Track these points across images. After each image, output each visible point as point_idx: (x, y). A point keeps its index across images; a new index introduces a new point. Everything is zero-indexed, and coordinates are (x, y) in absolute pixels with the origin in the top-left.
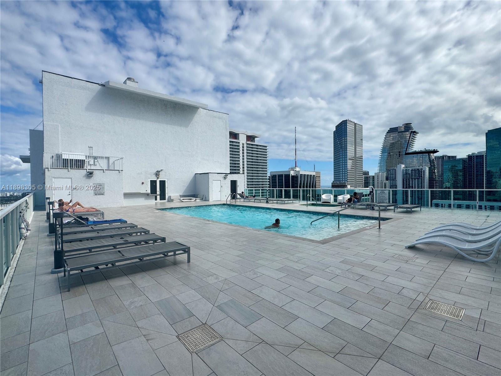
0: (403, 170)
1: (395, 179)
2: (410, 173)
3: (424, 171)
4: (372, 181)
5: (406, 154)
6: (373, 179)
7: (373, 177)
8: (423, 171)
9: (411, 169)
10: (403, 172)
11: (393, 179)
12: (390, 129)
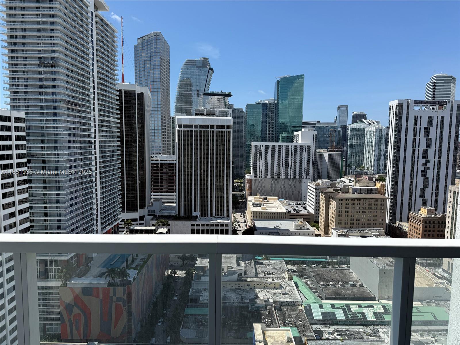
5: (205, 94)
12: (188, 60)
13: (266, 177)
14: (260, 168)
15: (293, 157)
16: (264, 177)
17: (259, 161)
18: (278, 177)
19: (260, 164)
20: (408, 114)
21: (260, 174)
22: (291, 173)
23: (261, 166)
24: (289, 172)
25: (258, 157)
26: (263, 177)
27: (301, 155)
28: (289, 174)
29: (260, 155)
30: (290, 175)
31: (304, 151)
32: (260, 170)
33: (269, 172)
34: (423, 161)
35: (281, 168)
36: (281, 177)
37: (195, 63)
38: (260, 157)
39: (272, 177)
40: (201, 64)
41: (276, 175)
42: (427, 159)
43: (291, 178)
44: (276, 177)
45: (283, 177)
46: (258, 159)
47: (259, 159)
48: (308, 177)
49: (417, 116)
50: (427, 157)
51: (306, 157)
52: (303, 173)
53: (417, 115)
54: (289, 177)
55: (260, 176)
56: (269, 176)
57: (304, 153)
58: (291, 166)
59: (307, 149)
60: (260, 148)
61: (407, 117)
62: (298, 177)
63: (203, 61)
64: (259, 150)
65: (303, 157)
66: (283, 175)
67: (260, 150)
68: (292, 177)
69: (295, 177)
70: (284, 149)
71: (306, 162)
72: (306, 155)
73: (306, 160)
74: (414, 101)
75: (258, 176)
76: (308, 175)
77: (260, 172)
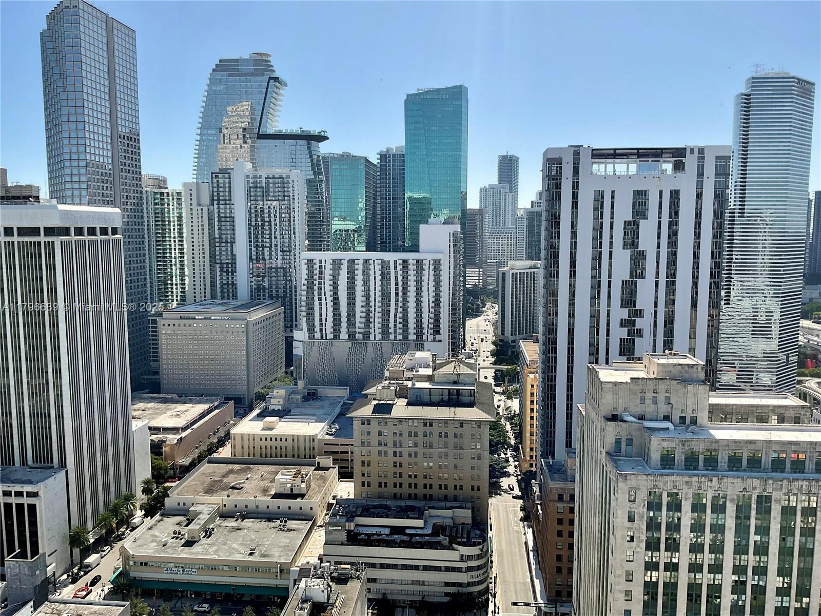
1: (230, 200)
2: (264, 185)
5: (260, 137)
6: (178, 199)
7: (179, 194)
9: (266, 176)
10: (248, 182)
11: (225, 200)
12: (220, 61)
13: (336, 337)
14: (321, 314)
15: (400, 288)
16: (332, 336)
17: (320, 299)
18: (366, 336)
19: (320, 305)
20: (576, 185)
21: (321, 330)
22: (395, 326)
23: (324, 311)
24: (391, 325)
25: (316, 288)
26: (330, 336)
27: (419, 283)
28: (392, 330)
29: (320, 284)
30: (395, 331)
31: (425, 273)
32: (321, 320)
33: (344, 325)
34: (624, 313)
35: (372, 315)
36: (372, 337)
37: (237, 65)
38: (320, 289)
39: (351, 337)
40: (251, 69)
41: (359, 333)
42: (635, 306)
43: (396, 337)
44: (361, 336)
45: (379, 337)
46: (316, 293)
47: (320, 294)
48: (438, 338)
49: (603, 192)
50: (635, 302)
51: (432, 289)
52: (425, 326)
53: (601, 189)
54: (392, 337)
55: (322, 337)
56: (344, 335)
57: (425, 278)
58: (396, 310)
59: (432, 267)
60: (320, 267)
61: (575, 196)
62: (414, 337)
63: (255, 60)
64: (317, 272)
65: (424, 289)
66: (377, 331)
67: (320, 272)
68: (400, 337)
69: (406, 338)
70: (378, 267)
71: (432, 299)
72: (432, 283)
73: (432, 294)
74: (593, 150)
75: (318, 335)
76: (437, 330)
77: (321, 324)
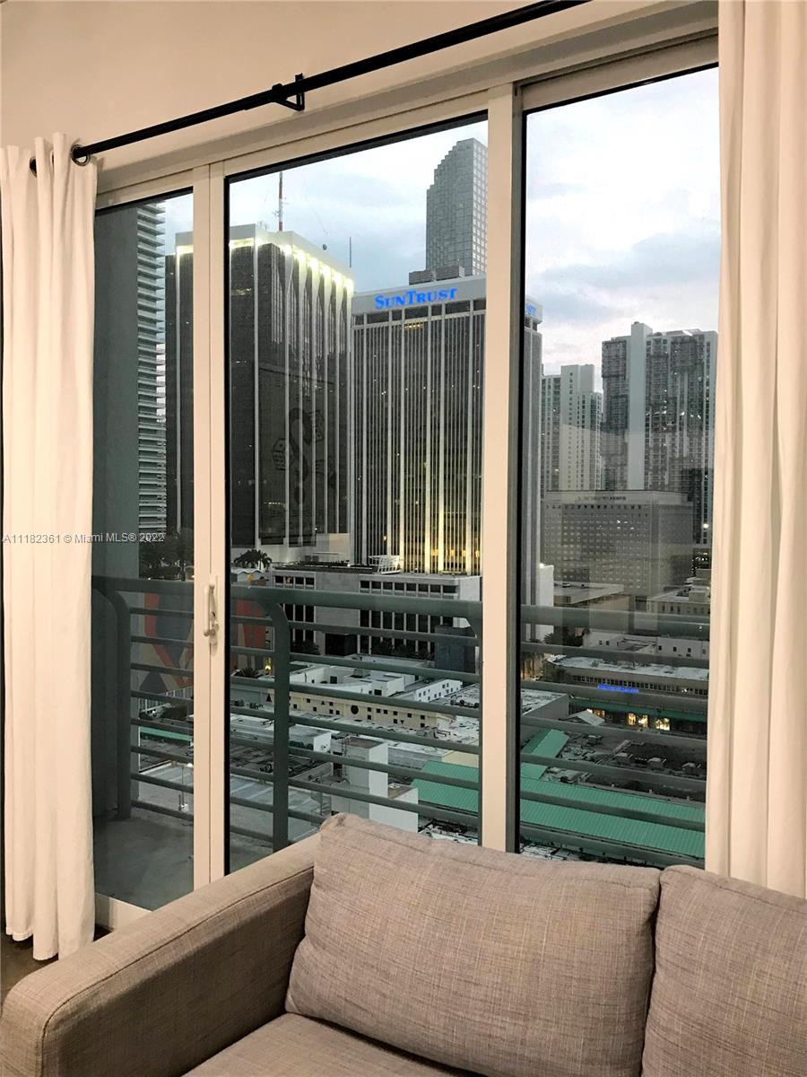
0: (649, 343)
2: (668, 351)
3: (708, 344)
4: (551, 397)
6: (555, 387)
7: (557, 380)
8: (705, 344)
9: (672, 340)
10: (648, 350)
